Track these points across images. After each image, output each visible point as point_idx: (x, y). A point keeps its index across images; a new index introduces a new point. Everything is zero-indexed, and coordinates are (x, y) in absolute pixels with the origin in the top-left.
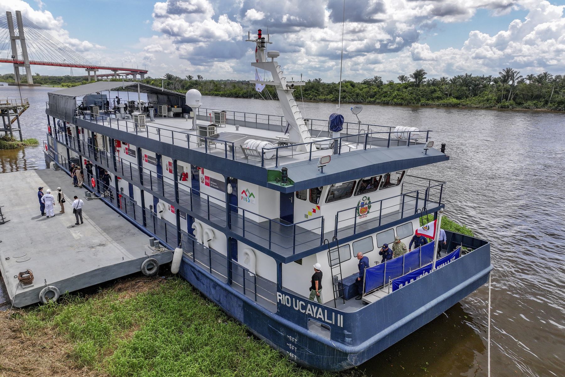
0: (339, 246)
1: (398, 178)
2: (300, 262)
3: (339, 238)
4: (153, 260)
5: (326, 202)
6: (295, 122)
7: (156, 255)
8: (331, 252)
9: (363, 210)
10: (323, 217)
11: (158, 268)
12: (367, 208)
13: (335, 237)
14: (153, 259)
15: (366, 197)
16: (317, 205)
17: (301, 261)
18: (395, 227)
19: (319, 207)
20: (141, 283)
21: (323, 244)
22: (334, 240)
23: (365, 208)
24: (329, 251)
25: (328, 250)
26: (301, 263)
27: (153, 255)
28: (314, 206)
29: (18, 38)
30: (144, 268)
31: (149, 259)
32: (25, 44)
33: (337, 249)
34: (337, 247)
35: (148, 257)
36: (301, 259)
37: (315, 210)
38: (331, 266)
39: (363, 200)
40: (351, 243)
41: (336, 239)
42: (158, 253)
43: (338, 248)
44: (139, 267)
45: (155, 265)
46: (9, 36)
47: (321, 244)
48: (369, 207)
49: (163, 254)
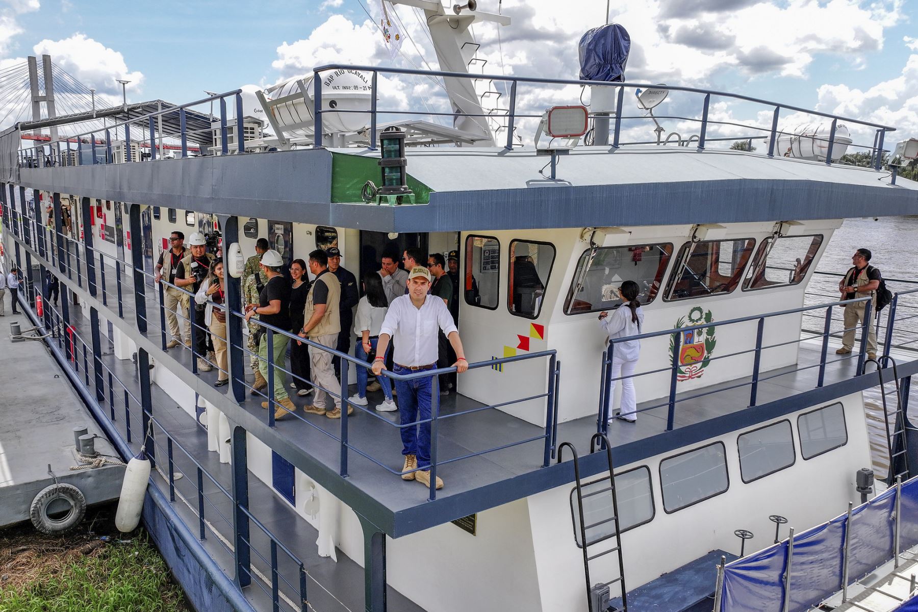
0: (616, 470)
1: (798, 260)
2: (469, 525)
3: (616, 438)
4: (65, 490)
5: (565, 312)
6: (477, 102)
7: (78, 475)
8: (584, 491)
9: (689, 352)
10: (553, 354)
11: (80, 512)
12: (701, 346)
13: (600, 437)
14: (71, 486)
15: (699, 309)
16: (536, 322)
17: (474, 522)
18: (793, 417)
19: (540, 330)
20: (26, 554)
21: (553, 462)
22: (597, 447)
23: (695, 348)
24: (578, 488)
25: (574, 484)
26: (474, 526)
27: (70, 476)
28: (524, 326)
29: (43, 99)
30: (37, 511)
31: (55, 486)
32: (54, 107)
33: (608, 484)
34: (607, 474)
35: (54, 481)
36: (474, 516)
37: (527, 339)
38: (584, 546)
39: (691, 320)
40: (653, 462)
41: (605, 443)
42: (89, 469)
43: (612, 477)
44: (23, 507)
45: (72, 503)
46: (30, 95)
47: (547, 462)
48: (710, 345)
49: (99, 473)
